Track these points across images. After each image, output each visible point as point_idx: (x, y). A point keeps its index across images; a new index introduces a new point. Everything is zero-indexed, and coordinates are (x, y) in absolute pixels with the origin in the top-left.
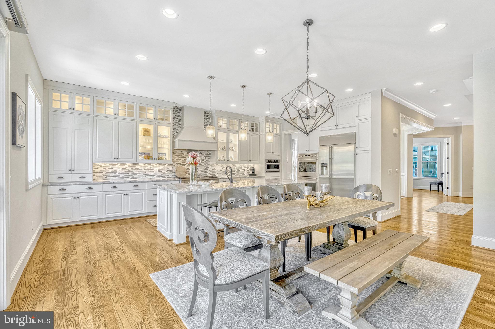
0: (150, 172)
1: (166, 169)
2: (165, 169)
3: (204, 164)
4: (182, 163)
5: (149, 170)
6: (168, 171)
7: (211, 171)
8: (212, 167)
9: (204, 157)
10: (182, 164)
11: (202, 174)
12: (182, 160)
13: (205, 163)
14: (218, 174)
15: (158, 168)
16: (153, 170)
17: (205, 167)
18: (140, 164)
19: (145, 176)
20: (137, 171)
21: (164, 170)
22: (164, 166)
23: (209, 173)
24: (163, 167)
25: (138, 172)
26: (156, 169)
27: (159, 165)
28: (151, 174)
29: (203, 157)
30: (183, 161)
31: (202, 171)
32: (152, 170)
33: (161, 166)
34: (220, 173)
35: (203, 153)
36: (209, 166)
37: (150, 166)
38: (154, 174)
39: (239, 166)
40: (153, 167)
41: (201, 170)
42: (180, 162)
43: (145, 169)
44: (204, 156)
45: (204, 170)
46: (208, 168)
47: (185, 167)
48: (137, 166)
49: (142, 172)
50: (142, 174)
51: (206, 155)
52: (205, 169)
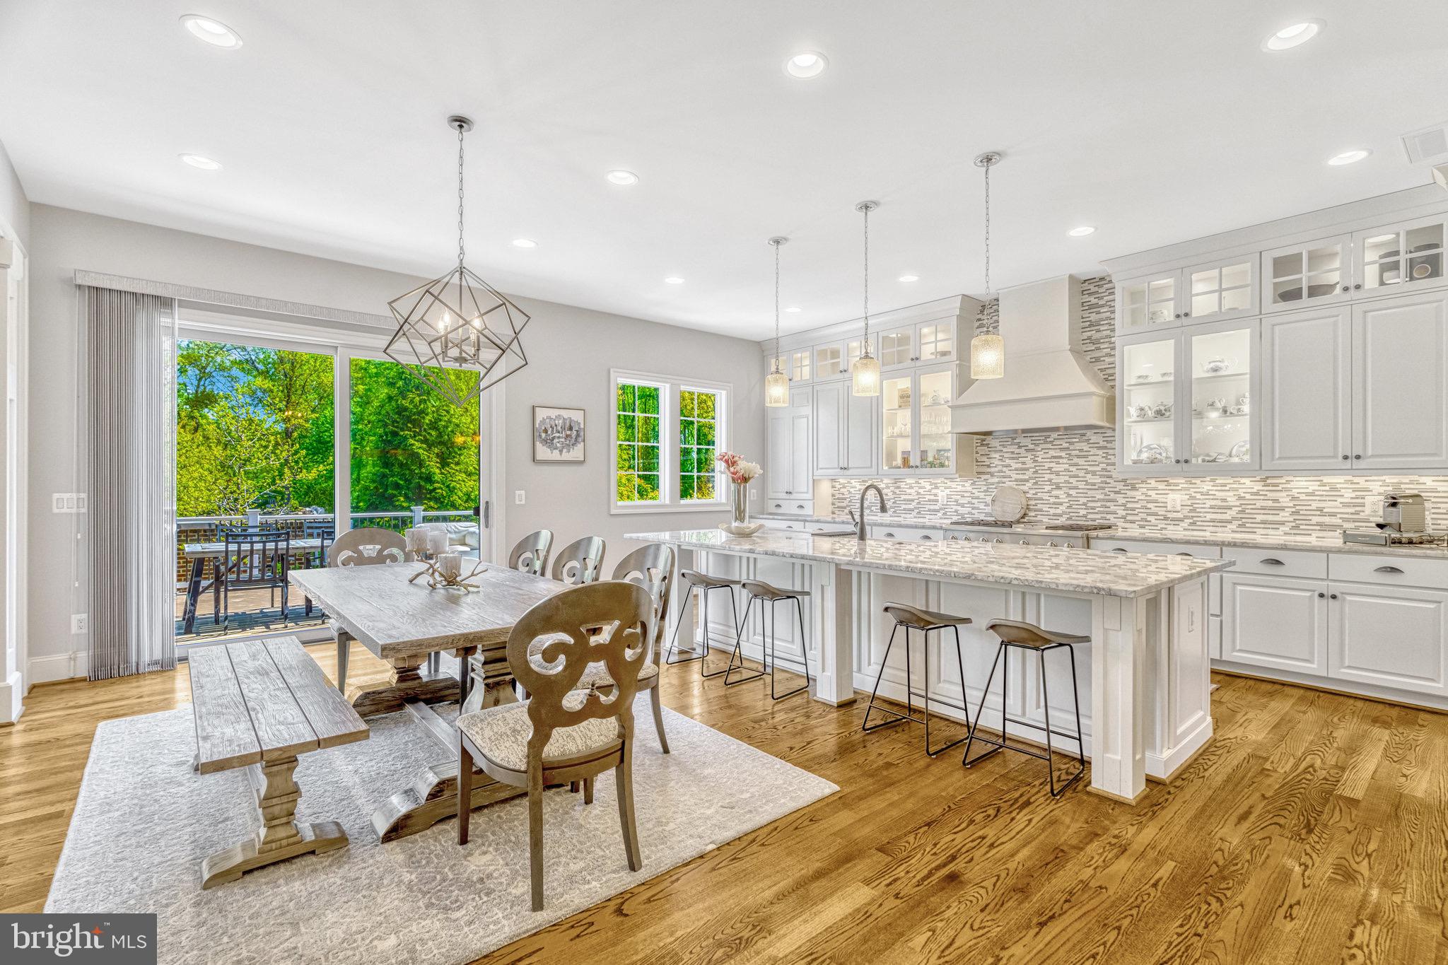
0: (929, 501)
1: (968, 494)
2: (966, 494)
3: (1097, 480)
4: (1015, 476)
5: (928, 497)
6: (974, 501)
7: (1129, 505)
8: (1134, 488)
9: (1100, 452)
10: (1016, 480)
11: (1089, 516)
12: (1014, 466)
13: (1101, 476)
14: (1166, 518)
15: (947, 491)
16: (935, 495)
17: (1103, 488)
18: (908, 481)
19: (919, 513)
20: (903, 497)
21: (963, 496)
22: (963, 486)
23: (1121, 512)
24: (960, 488)
25: (904, 500)
26: (942, 494)
27: (949, 484)
28: (932, 507)
29: (1094, 451)
30: (1016, 470)
31: (1090, 504)
32: (932, 497)
33: (954, 485)
34: (1179, 515)
35: (1094, 439)
36: (1120, 486)
37: (928, 487)
38: (937, 507)
39: (1313, 486)
40: (937, 488)
41: (1085, 500)
42: (1008, 473)
43: (918, 493)
44: (1099, 448)
45: (1103, 500)
46: (1116, 493)
47: (1025, 488)
48: (902, 485)
49: (913, 500)
50: (911, 507)
51: (1109, 445)
52: (1102, 497)
